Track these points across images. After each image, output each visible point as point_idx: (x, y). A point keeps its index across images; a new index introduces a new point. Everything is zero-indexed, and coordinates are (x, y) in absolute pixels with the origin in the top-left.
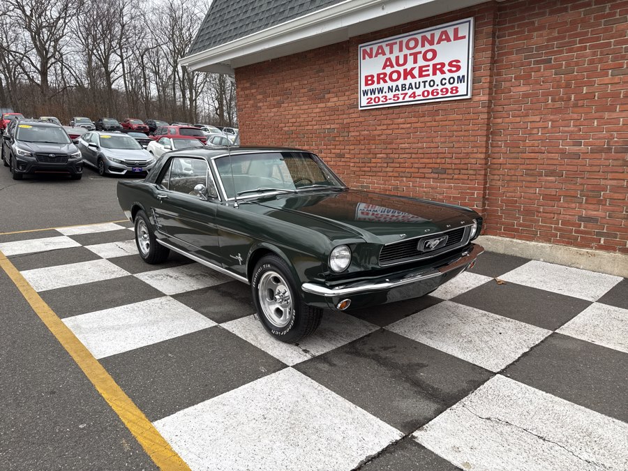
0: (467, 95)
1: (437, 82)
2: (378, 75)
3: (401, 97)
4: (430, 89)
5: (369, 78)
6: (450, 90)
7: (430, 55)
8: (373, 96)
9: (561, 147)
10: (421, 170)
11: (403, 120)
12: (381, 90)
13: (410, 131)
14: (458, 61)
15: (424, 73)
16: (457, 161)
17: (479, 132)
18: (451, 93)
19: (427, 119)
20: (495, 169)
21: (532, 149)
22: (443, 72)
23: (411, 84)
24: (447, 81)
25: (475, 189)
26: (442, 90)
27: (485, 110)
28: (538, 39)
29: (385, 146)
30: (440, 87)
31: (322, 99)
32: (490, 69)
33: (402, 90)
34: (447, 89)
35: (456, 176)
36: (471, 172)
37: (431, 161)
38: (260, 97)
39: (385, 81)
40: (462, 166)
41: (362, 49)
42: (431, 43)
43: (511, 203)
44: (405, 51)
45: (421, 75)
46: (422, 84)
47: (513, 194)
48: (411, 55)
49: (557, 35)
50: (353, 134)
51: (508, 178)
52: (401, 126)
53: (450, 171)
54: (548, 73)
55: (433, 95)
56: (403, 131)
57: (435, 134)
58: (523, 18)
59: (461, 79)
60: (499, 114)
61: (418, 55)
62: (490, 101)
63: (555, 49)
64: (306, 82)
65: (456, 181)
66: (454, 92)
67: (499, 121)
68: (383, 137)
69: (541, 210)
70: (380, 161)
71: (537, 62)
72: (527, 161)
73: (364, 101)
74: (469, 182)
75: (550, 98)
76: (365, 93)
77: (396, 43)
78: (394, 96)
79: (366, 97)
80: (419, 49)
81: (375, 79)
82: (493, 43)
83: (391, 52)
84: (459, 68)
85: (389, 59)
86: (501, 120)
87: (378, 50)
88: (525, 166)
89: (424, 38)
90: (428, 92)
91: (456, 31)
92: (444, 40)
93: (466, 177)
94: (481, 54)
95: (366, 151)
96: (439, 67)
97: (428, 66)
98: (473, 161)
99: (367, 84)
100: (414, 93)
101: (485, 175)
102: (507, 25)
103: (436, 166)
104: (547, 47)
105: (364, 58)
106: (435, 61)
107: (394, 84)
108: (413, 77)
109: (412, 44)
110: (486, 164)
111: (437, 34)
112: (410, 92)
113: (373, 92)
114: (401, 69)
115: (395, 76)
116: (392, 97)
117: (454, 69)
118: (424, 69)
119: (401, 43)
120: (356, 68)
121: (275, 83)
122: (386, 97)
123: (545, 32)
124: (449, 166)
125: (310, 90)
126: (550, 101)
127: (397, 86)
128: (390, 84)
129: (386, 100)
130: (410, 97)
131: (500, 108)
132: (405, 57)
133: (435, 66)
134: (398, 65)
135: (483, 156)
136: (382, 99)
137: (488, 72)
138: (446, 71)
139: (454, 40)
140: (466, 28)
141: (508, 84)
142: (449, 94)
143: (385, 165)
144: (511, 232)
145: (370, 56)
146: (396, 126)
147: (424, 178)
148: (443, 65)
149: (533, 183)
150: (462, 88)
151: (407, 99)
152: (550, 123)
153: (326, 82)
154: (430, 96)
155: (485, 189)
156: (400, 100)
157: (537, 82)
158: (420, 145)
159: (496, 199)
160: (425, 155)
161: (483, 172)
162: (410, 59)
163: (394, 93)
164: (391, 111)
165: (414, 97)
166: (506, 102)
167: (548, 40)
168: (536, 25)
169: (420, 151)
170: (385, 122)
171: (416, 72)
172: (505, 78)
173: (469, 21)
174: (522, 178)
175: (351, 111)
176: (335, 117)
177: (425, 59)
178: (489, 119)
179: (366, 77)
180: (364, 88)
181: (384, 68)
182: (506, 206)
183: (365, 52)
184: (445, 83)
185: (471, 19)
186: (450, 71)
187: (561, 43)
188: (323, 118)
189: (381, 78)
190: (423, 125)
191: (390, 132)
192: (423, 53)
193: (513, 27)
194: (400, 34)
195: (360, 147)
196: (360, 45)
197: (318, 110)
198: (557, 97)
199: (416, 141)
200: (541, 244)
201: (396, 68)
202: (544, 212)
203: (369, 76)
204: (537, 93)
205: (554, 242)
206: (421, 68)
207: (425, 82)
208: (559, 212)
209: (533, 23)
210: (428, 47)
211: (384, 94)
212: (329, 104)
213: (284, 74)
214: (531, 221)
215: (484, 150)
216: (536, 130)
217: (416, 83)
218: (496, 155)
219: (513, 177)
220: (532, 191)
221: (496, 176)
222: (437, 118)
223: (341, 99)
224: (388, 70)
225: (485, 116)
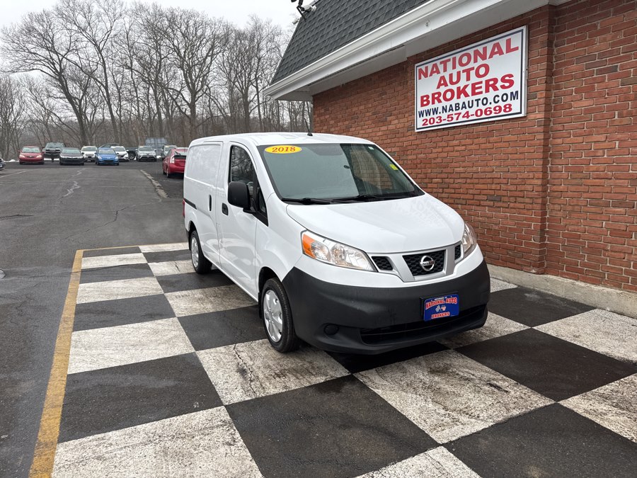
0: (521, 113)
1: (490, 100)
2: (433, 95)
3: (455, 117)
4: (483, 108)
5: (425, 98)
6: (503, 108)
7: (482, 71)
8: (428, 117)
9: (631, 172)
10: (476, 197)
11: (458, 141)
12: (435, 111)
13: (464, 153)
14: (511, 76)
15: (477, 91)
16: (513, 188)
17: (536, 155)
18: (505, 111)
19: (482, 140)
20: (555, 197)
21: (597, 175)
22: (495, 89)
23: (464, 103)
24: (500, 98)
25: (532, 220)
26: (495, 109)
27: (541, 129)
28: (600, 44)
29: (441, 170)
30: (493, 105)
31: (384, 122)
32: (546, 82)
33: (456, 110)
34: (500, 107)
35: (512, 205)
36: (527, 200)
37: (485, 187)
38: (332, 122)
39: (440, 101)
40: (518, 193)
41: (418, 68)
42: (484, 58)
43: (574, 237)
44: (459, 68)
45: (474, 94)
46: (475, 103)
47: (576, 227)
48: (464, 71)
49: (623, 38)
50: (410, 157)
51: (570, 208)
52: (456, 148)
53: (506, 199)
54: (613, 83)
55: (486, 114)
56: (458, 154)
57: (489, 158)
58: (583, 22)
59: (514, 96)
60: (559, 134)
61: (471, 72)
62: (547, 120)
63: (622, 55)
64: (370, 105)
65: (512, 210)
66: (508, 110)
67: (559, 141)
68: (439, 160)
69: (609, 248)
70: (435, 186)
71: (600, 72)
72: (592, 189)
73: (420, 123)
74: (525, 211)
75: (617, 113)
76: (421, 114)
77: (449, 60)
78: (448, 117)
79: (422, 118)
80: (471, 65)
81: (430, 99)
82: (550, 53)
83: (445, 70)
84: (512, 83)
85: (443, 78)
86: (561, 140)
87: (433, 69)
88: (588, 195)
89: (477, 53)
90: (481, 110)
91: (508, 42)
92: (496, 53)
93: (522, 206)
94: (535, 66)
95: (422, 176)
96: (491, 83)
97: (481, 82)
98: (529, 188)
99: (422, 105)
100: (467, 112)
101: (544, 204)
102: (566, 31)
103: (492, 192)
104: (611, 53)
105: (420, 78)
106: (487, 77)
107: (448, 104)
108: (466, 95)
109: (465, 60)
110: (545, 191)
111: (490, 47)
112: (464, 111)
113: (428, 112)
114: (454, 88)
115: (449, 95)
116: (446, 117)
117: (507, 84)
118: (477, 86)
119: (454, 59)
120: (412, 88)
121: (345, 108)
122: (440, 117)
123: (608, 36)
124: (505, 193)
125: (374, 114)
126: (616, 117)
127: (451, 106)
128: (444, 103)
129: (441, 121)
130: (463, 117)
131: (559, 127)
132: (459, 73)
133: (487, 82)
134: (452, 83)
135: (539, 182)
136: (437, 120)
137: (544, 86)
138: (499, 87)
139: (507, 52)
140: (518, 39)
141: (568, 99)
142: (502, 113)
143: (441, 191)
144: (575, 272)
145: (426, 76)
146: (451, 149)
147: (480, 205)
148: (496, 80)
149: (599, 216)
150: (516, 106)
151: (461, 119)
152: (617, 143)
153: (388, 104)
154: (484, 116)
155: (543, 220)
156: (454, 121)
157: (601, 95)
158: (475, 169)
159: (557, 233)
160: (481, 180)
161: (540, 201)
162: (464, 76)
163: (448, 113)
164: (446, 132)
165: (468, 117)
166: (567, 119)
167: (613, 45)
168: (599, 28)
169: (475, 176)
170: (441, 144)
171: (469, 90)
172: (565, 92)
173: (522, 31)
174: (586, 209)
175: (409, 133)
176: (396, 140)
177: (478, 75)
178: (546, 139)
179: (422, 97)
180: (420, 109)
181: (438, 87)
182: (568, 241)
183: (421, 71)
184: (498, 101)
185: (524, 28)
186: (503, 87)
187: (628, 47)
188: (385, 141)
189: (436, 97)
190: (477, 147)
191: (445, 155)
192: (475, 69)
193: (572, 33)
194: (454, 50)
195: (417, 171)
196: (416, 65)
197: (380, 133)
198: (625, 112)
199: (471, 164)
200: (609, 290)
201: (450, 87)
202: (612, 251)
203: (425, 96)
204: (601, 108)
205: (625, 288)
206: (473, 85)
207: (477, 100)
208: (630, 252)
209: (595, 26)
210: (480, 62)
211: (438, 115)
212: (391, 127)
213: (352, 98)
214: (598, 261)
215: (540, 175)
216: (601, 151)
217: (469, 102)
218: (556, 180)
219: (576, 207)
220: (597, 224)
221: (556, 206)
222: (491, 139)
223: (402, 121)
224: (442, 89)
225: (541, 136)
